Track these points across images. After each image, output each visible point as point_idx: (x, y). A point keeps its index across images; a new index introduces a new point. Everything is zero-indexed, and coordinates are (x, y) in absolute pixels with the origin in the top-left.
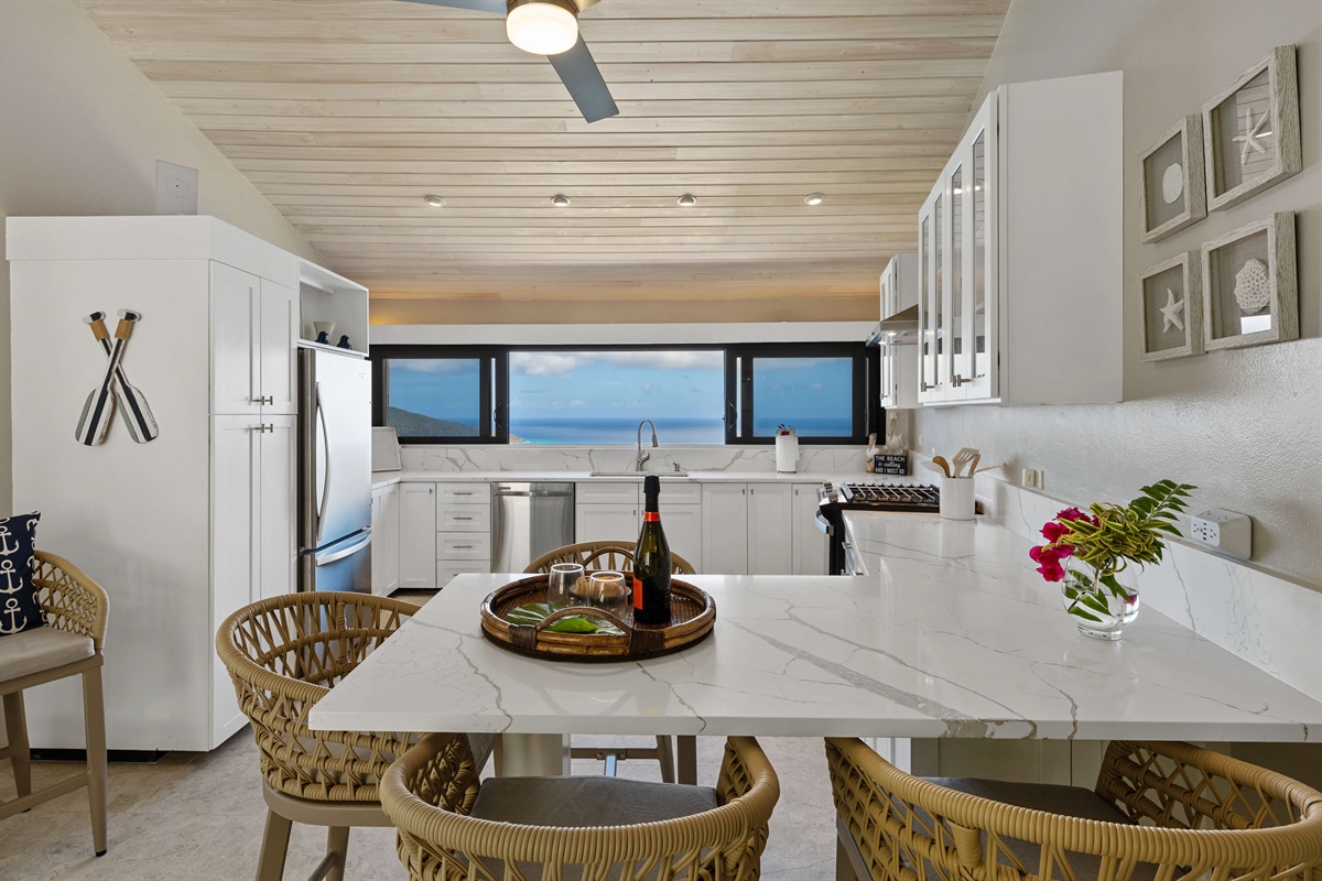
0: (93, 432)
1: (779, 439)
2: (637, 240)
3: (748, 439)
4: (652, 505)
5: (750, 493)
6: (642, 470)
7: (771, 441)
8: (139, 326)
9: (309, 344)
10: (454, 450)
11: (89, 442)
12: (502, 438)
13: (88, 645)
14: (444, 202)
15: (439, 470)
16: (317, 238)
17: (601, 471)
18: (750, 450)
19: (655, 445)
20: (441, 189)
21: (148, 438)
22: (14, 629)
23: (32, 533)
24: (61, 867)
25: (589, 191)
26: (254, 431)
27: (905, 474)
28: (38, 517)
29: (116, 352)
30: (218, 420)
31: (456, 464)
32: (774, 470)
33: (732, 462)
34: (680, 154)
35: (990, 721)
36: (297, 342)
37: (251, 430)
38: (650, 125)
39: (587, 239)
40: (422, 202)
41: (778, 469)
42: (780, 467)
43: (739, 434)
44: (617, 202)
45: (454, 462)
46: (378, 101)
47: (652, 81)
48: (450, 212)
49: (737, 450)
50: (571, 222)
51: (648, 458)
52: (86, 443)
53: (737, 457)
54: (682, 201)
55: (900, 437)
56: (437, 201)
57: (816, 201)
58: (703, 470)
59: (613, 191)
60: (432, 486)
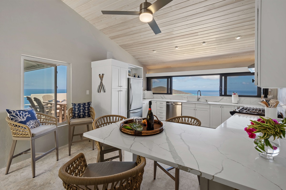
0: (99, 91)
1: (233, 95)
2: (195, 53)
3: (225, 95)
5: (222, 107)
6: (198, 101)
7: (231, 96)
8: (104, 76)
9: (129, 77)
10: (162, 95)
11: (98, 92)
12: (171, 93)
13: (92, 120)
14: (156, 51)
15: (159, 99)
16: (139, 60)
17: (189, 101)
18: (225, 98)
19: (201, 96)
20: (155, 49)
21: (105, 92)
22: (87, 117)
23: (90, 104)
24: (89, 150)
25: (182, 45)
26: (119, 91)
28: (91, 102)
29: (102, 80)
30: (112, 89)
31: (162, 98)
32: (231, 102)
33: (221, 100)
34: (199, 34)
35: (189, 168)
36: (128, 77)
37: (118, 91)
38: (190, 29)
39: (184, 54)
40: (153, 52)
41: (233, 103)
42: (233, 102)
43: (223, 94)
44: (188, 46)
45: (162, 97)
46: (141, 36)
47: (188, 20)
48: (158, 53)
49: (222, 98)
50: (180, 51)
51: (200, 98)
53: (222, 99)
54: (203, 44)
55: (272, 96)
56: (155, 51)
57: (239, 38)
58: (213, 102)
59: (187, 44)
60: (156, 102)
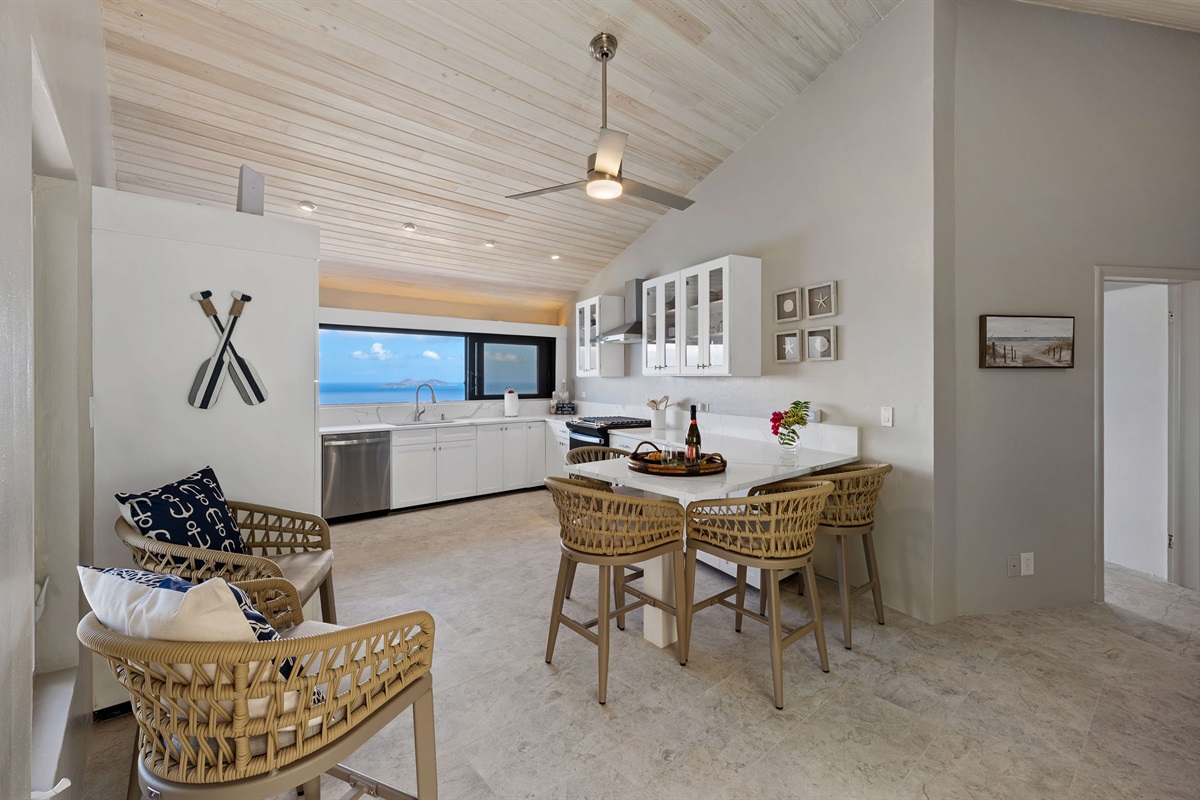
0: (208, 396)
1: (507, 396)
2: (438, 259)
3: (481, 397)
4: (693, 417)
5: (505, 430)
6: (419, 420)
7: (502, 397)
11: (204, 405)
14: (316, 208)
18: (485, 404)
20: (314, 198)
21: (262, 400)
27: (574, 414)
29: (227, 331)
33: (476, 412)
39: (404, 253)
40: (294, 205)
41: (506, 415)
42: (508, 413)
44: (447, 235)
49: (479, 404)
51: (423, 412)
52: (201, 407)
53: (479, 408)
54: (487, 243)
56: (311, 207)
57: (556, 257)
58: (460, 418)
